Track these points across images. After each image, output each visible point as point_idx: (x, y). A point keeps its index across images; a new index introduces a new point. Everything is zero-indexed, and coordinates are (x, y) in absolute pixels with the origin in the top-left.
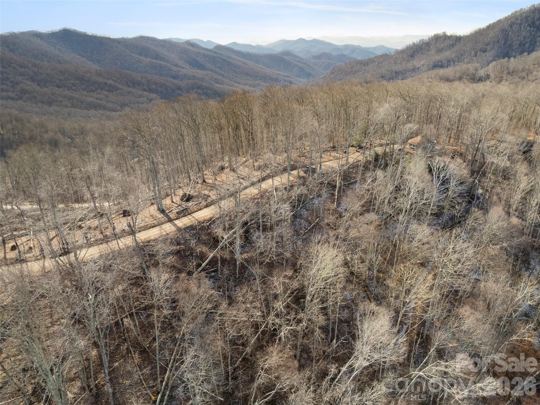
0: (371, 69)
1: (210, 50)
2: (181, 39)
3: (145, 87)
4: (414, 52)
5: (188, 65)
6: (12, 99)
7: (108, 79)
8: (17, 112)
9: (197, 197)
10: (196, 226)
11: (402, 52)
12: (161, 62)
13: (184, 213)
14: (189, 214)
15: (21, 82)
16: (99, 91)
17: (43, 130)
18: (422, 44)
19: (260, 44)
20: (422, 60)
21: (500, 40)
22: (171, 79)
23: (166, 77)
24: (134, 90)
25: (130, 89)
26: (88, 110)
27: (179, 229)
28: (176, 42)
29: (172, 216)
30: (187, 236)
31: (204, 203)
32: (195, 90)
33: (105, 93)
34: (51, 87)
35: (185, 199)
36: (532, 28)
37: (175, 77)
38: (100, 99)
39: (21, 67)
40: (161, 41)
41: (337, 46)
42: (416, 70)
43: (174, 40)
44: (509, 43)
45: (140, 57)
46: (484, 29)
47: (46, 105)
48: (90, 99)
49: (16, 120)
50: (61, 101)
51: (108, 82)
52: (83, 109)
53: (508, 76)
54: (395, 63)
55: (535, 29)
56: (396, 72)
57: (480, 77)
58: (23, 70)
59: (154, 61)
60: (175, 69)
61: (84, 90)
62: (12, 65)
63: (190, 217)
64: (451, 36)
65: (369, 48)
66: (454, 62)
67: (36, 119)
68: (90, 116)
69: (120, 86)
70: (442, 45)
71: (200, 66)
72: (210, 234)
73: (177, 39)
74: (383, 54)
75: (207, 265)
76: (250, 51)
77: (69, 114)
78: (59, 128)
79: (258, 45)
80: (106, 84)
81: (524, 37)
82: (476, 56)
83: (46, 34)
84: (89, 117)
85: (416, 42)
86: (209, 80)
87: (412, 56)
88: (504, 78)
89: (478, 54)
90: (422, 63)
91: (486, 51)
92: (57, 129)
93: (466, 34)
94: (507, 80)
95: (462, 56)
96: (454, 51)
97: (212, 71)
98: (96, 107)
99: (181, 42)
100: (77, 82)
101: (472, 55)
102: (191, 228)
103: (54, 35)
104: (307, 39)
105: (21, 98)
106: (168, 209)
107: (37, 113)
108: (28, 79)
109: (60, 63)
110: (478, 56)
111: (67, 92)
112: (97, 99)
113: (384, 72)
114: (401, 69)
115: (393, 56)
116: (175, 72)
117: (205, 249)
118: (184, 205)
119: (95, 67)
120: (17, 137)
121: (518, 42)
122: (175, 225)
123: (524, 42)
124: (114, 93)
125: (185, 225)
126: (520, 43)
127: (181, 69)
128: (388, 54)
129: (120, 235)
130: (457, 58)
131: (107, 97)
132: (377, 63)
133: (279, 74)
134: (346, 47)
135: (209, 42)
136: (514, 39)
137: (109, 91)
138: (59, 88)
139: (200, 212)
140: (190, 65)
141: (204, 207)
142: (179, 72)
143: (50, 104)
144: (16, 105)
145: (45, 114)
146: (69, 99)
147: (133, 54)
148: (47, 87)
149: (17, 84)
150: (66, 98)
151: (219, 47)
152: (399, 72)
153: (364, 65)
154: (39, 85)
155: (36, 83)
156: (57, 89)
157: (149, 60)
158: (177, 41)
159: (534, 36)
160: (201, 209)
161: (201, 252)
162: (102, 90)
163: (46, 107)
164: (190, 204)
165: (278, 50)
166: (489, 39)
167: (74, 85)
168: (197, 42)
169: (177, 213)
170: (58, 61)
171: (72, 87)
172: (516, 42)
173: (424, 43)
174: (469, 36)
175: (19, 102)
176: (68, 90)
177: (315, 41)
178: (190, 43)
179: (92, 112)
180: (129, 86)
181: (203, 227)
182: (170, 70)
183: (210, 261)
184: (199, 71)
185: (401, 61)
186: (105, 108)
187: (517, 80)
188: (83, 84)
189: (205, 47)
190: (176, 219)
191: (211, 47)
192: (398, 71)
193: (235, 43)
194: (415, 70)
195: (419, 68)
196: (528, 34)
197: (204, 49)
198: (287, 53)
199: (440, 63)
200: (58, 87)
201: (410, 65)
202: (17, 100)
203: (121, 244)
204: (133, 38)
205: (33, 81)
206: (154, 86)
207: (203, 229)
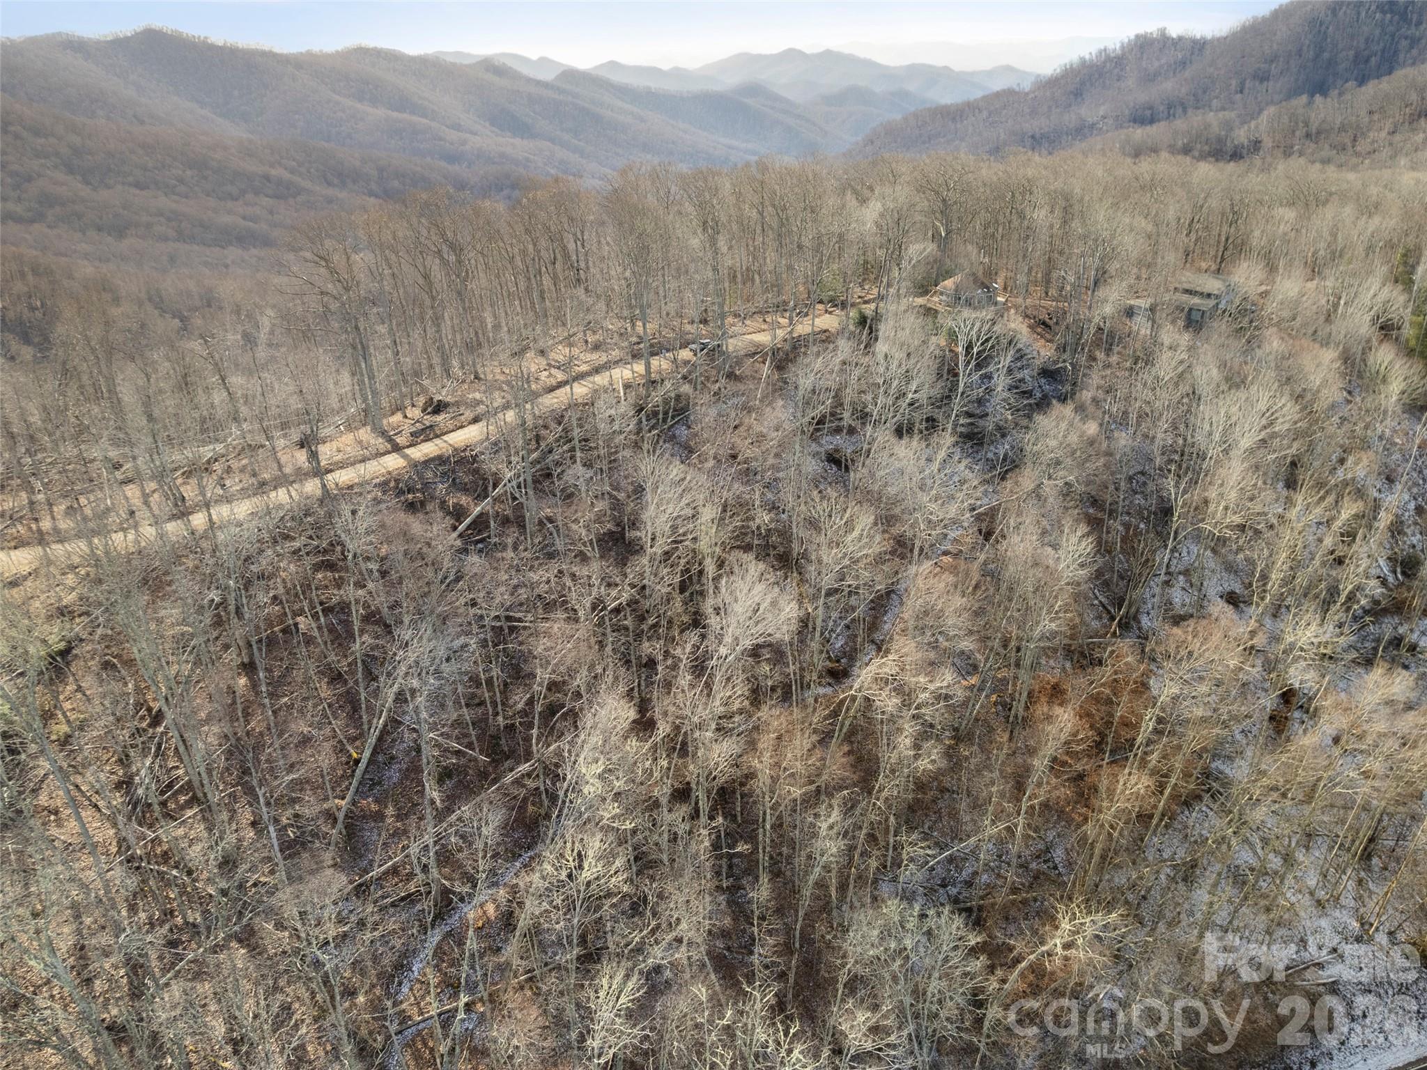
0: (971, 128)
1: (546, 85)
2: (469, 55)
3: (374, 186)
4: (1083, 83)
5: (487, 124)
6: (19, 220)
7: (272, 166)
8: (35, 253)
9: (457, 404)
10: (449, 457)
11: (1052, 83)
12: (415, 118)
13: (426, 433)
14: (437, 436)
15: (39, 175)
16: (250, 197)
17: (107, 296)
18: (1105, 62)
19: (680, 66)
20: (1103, 104)
21: (1305, 48)
22: (443, 164)
23: (429, 159)
24: (342, 195)
25: (330, 192)
26: (223, 248)
27: (415, 465)
28: (454, 64)
29: (400, 440)
30: (429, 474)
31: (469, 415)
32: (506, 192)
33: (266, 201)
34: (119, 187)
35: (429, 410)
36: (1389, 16)
37: (452, 158)
38: (254, 219)
39: (37, 133)
40: (413, 59)
41: (887, 67)
42: (1086, 130)
43: (450, 59)
44: (1326, 55)
45: (359, 105)
46: (1264, 19)
47: (110, 234)
48: (226, 219)
49: (35, 271)
50: (149, 226)
51: (273, 172)
52: (210, 246)
53: (1307, 143)
54: (1034, 112)
55: (1397, 17)
56: (1033, 137)
57: (1236, 147)
58: (43, 141)
59: (395, 115)
60: (453, 135)
61: (208, 195)
62: (12, 128)
63: (437, 441)
64: (1180, 38)
65: (973, 74)
66: (1185, 111)
67: (86, 270)
68: (229, 261)
69: (306, 184)
70: (1156, 64)
71: (520, 128)
72: (476, 471)
73: (458, 54)
74: (1004, 91)
75: (468, 528)
76: (654, 84)
77: (172, 259)
78: (148, 292)
79: (677, 69)
80: (267, 178)
81: (1367, 40)
82: (1241, 92)
83: (98, 42)
84: (227, 266)
85: (1087, 57)
86: (545, 164)
87: (1078, 94)
88: (1296, 147)
89: (1247, 85)
90: (1101, 113)
91: (1268, 79)
92: (143, 295)
93: (1218, 34)
94: (1301, 154)
95: (1204, 92)
96: (1186, 80)
97: (552, 140)
98: (244, 239)
99: (466, 62)
100: (189, 173)
101: (1233, 87)
102: (440, 460)
103: (119, 44)
104: (808, 51)
105: (38, 217)
106: (393, 429)
107: (86, 256)
108: (56, 167)
109: (142, 123)
110: (1246, 91)
111: (164, 202)
112: (244, 218)
113: (1002, 136)
114: (1046, 129)
115: (1027, 94)
116: (452, 144)
117: (464, 500)
118: (428, 420)
119: (233, 132)
120: (38, 314)
121: (1352, 53)
122: (405, 457)
123: (1366, 52)
124: (291, 201)
125: (426, 455)
126: (1356, 56)
127: (468, 135)
128: (1017, 89)
129: (291, 479)
130: (1192, 98)
131: (271, 212)
132: (985, 114)
133: (730, 147)
134: (914, 70)
135: (543, 61)
136: (1340, 46)
137: (277, 197)
138: (142, 189)
139: (460, 432)
140: (492, 124)
141: (470, 423)
142: (464, 143)
143: (120, 231)
144: (27, 236)
145: (108, 260)
146: (169, 219)
147: (337, 97)
148: (108, 187)
149: (29, 179)
150: (162, 215)
151: (570, 75)
152: (1043, 136)
153: (954, 120)
154: (88, 183)
155: (79, 177)
156: (138, 192)
157: (380, 113)
158: (458, 61)
159: (1393, 36)
160: (462, 427)
161: (455, 505)
162: (256, 194)
163: (110, 239)
164: (439, 418)
165: (729, 82)
166: (1275, 47)
167: (181, 181)
168: (510, 63)
169: (412, 434)
170: (135, 116)
171: (175, 186)
172: (1344, 53)
173: (1109, 59)
174: (1225, 38)
175: (36, 226)
176: (166, 195)
177: (829, 56)
178: (492, 67)
179: (233, 253)
180: (329, 184)
181: (462, 458)
182: (441, 139)
183: (474, 522)
184: (517, 141)
185: (1050, 107)
186: (267, 242)
187: (1326, 152)
188: (206, 178)
189: (531, 76)
190: (408, 447)
191: (548, 76)
192: (1038, 136)
193: (613, 65)
194: (1082, 131)
195: (1092, 126)
196: (1377, 32)
197: (529, 80)
198: (753, 90)
199: (1148, 113)
200: (138, 185)
201: (1070, 119)
202: (32, 221)
203: (294, 494)
204: (337, 52)
205: (70, 170)
206: (396, 184)
207: (462, 461)
